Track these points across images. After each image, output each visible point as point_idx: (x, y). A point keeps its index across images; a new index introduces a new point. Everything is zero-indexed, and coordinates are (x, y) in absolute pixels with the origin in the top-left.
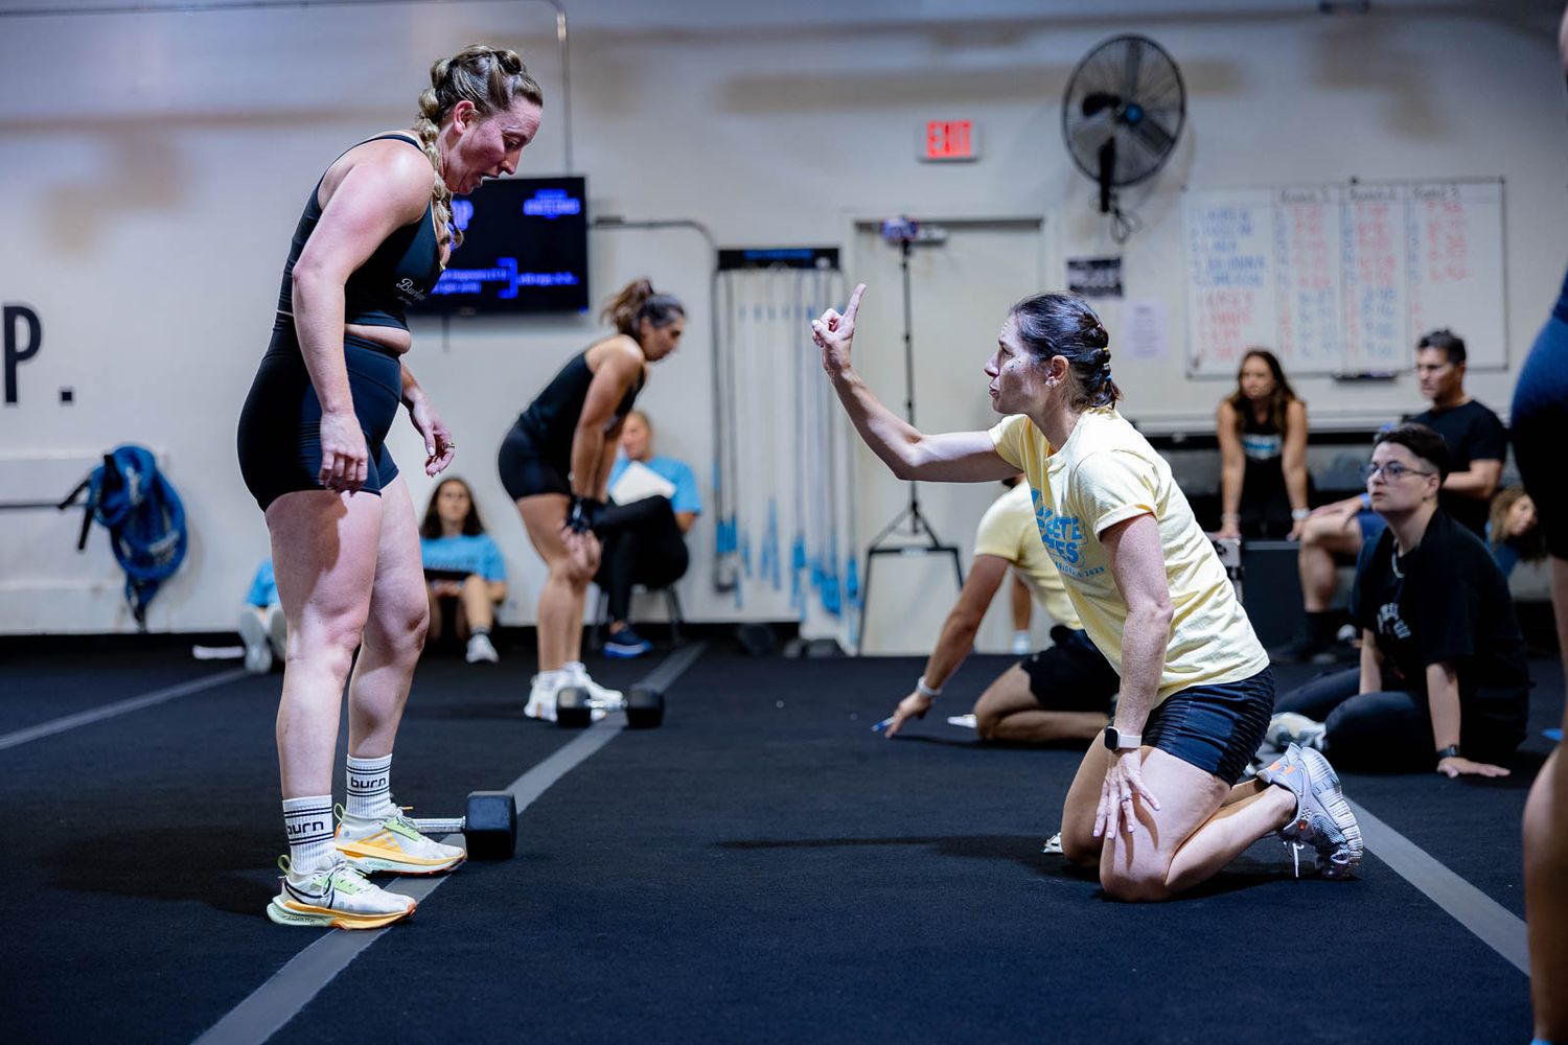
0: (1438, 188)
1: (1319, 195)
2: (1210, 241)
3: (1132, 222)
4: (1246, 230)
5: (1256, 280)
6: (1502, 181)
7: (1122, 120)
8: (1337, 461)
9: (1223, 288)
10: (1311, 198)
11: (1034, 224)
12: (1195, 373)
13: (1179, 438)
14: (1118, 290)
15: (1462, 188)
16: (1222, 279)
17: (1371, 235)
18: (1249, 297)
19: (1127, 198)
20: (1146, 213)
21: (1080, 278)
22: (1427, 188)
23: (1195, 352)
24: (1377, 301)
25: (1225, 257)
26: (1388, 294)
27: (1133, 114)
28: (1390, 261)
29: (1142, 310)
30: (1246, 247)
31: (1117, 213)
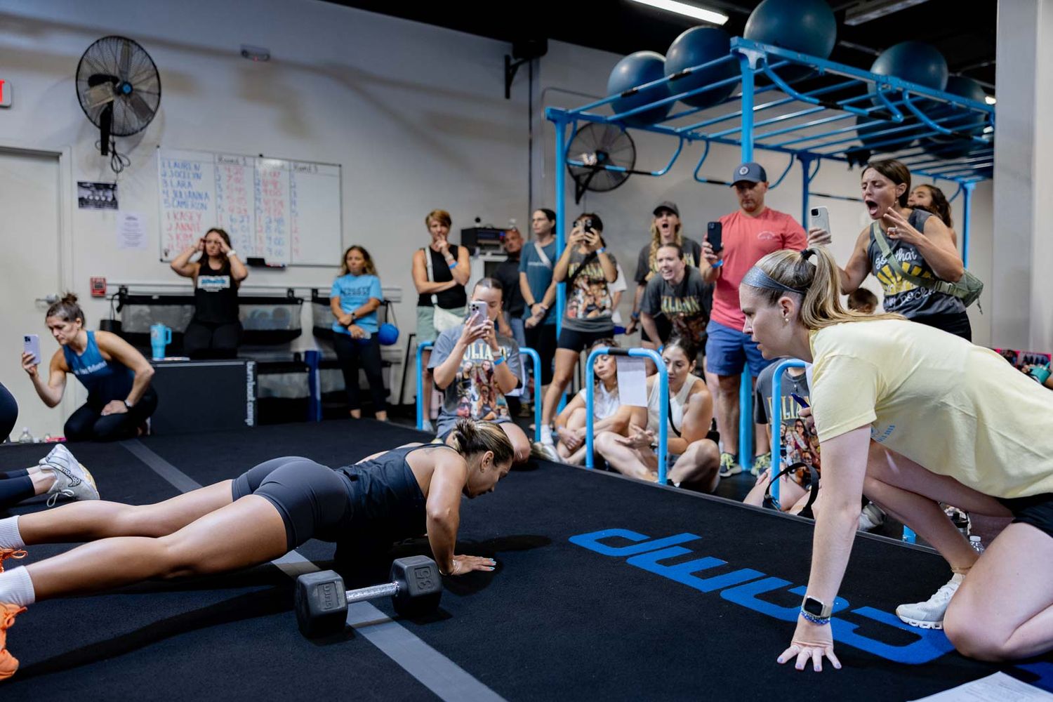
0: (307, 165)
1: (241, 162)
2: (175, 180)
3: (125, 161)
4: (198, 176)
5: (204, 207)
6: (340, 166)
7: (118, 92)
8: (253, 313)
9: (184, 210)
10: (237, 161)
11: (55, 157)
12: (164, 258)
13: (155, 297)
14: (114, 204)
15: (319, 167)
16: (180, 204)
17: (270, 187)
18: (199, 216)
19: (121, 145)
20: (135, 157)
21: (86, 194)
22: (301, 165)
23: (165, 246)
24: (274, 225)
25: (184, 190)
26: (280, 221)
27: (126, 89)
28: (281, 203)
29: (130, 218)
30: (198, 186)
31: (114, 153)
